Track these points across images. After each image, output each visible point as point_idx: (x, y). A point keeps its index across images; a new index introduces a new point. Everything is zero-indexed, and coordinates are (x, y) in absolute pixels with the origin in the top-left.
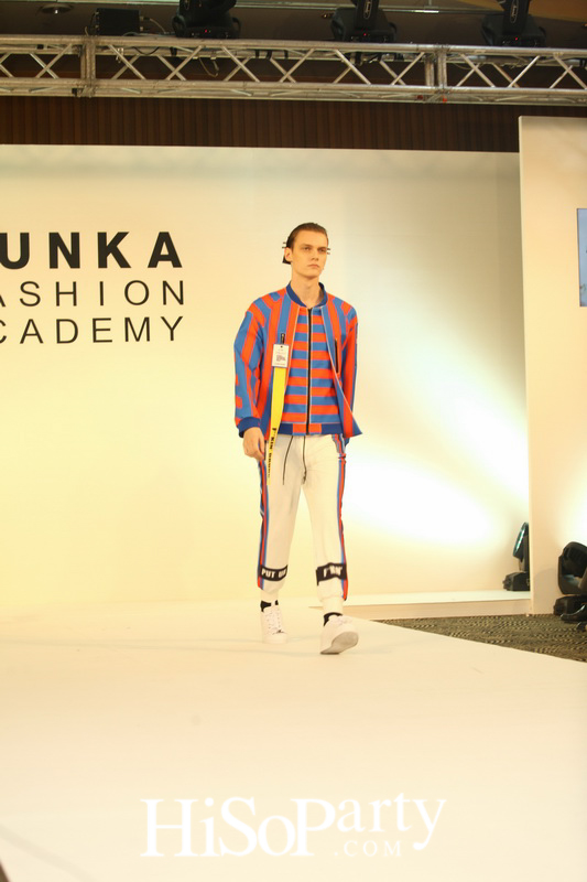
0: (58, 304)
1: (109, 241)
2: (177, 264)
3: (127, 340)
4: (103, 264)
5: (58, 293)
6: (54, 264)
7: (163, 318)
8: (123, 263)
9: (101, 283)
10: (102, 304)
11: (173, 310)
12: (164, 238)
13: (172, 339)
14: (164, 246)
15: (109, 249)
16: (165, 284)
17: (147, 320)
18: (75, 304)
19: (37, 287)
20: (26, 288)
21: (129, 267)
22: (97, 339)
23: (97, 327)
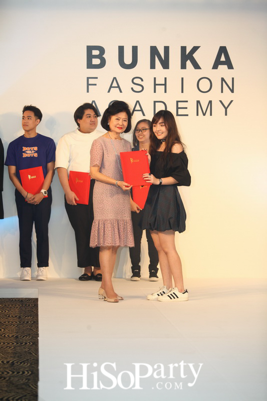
0: (155, 92)
1: (188, 52)
2: (230, 67)
3: (197, 115)
4: (183, 66)
5: (155, 85)
6: (153, 66)
7: (221, 101)
8: (196, 66)
10: (182, 92)
11: (227, 96)
12: (223, 50)
13: (226, 114)
14: (223, 55)
15: (188, 57)
16: (223, 80)
17: (210, 102)
18: (165, 92)
19: (142, 80)
20: (135, 81)
21: (201, 69)
22: (179, 114)
23: (179, 107)
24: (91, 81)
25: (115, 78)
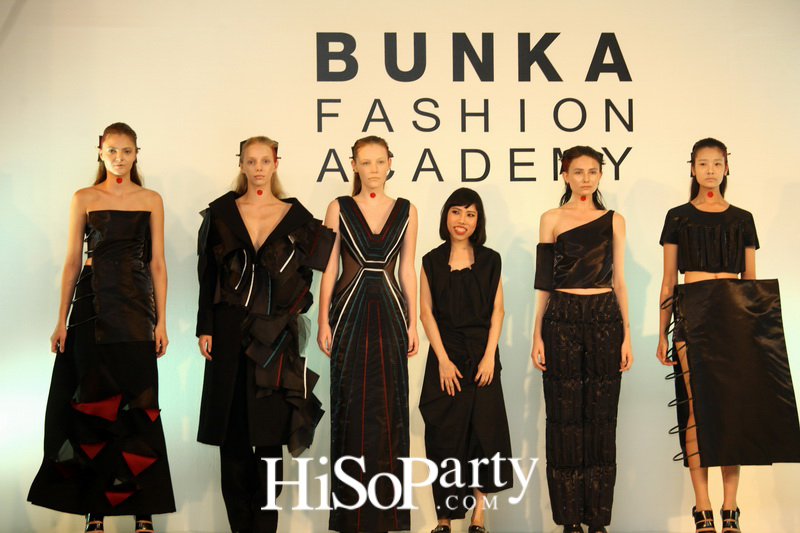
0: (464, 129)
1: (533, 44)
2: (625, 76)
3: (556, 178)
4: (524, 76)
5: (464, 115)
6: (458, 75)
7: (605, 150)
8: (552, 75)
9: (522, 102)
10: (523, 129)
11: (618, 139)
12: (608, 41)
13: (617, 178)
14: (608, 51)
15: (533, 55)
16: (609, 103)
18: (486, 129)
19: (436, 105)
20: (421, 107)
21: (560, 80)
22: (516, 176)
23: (516, 161)
24: (327, 108)
25: (377, 102)
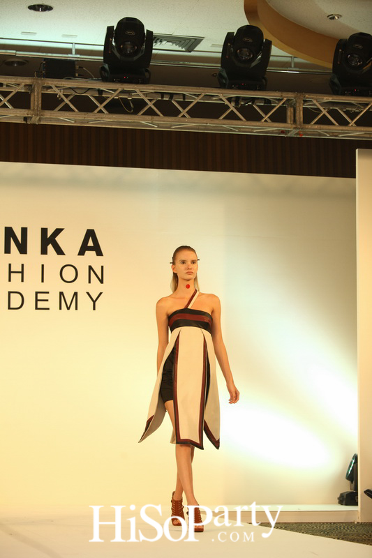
0: (10, 280)
1: (49, 234)
2: (99, 253)
3: (60, 309)
4: (44, 251)
5: (10, 272)
6: (8, 250)
7: (88, 293)
8: (59, 251)
9: (43, 266)
10: (43, 281)
11: (95, 287)
12: (90, 234)
13: (94, 309)
14: (91, 239)
15: (49, 240)
16: (90, 268)
17: (76, 294)
18: (22, 281)
21: (64, 254)
22: (38, 307)
23: (38, 298)
